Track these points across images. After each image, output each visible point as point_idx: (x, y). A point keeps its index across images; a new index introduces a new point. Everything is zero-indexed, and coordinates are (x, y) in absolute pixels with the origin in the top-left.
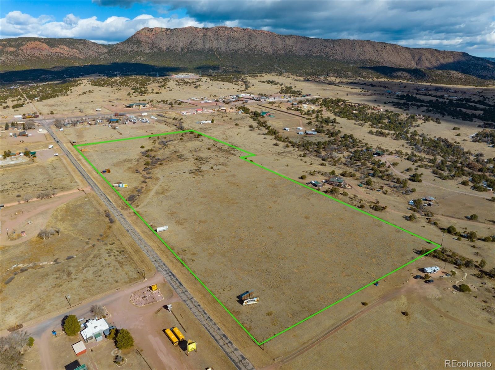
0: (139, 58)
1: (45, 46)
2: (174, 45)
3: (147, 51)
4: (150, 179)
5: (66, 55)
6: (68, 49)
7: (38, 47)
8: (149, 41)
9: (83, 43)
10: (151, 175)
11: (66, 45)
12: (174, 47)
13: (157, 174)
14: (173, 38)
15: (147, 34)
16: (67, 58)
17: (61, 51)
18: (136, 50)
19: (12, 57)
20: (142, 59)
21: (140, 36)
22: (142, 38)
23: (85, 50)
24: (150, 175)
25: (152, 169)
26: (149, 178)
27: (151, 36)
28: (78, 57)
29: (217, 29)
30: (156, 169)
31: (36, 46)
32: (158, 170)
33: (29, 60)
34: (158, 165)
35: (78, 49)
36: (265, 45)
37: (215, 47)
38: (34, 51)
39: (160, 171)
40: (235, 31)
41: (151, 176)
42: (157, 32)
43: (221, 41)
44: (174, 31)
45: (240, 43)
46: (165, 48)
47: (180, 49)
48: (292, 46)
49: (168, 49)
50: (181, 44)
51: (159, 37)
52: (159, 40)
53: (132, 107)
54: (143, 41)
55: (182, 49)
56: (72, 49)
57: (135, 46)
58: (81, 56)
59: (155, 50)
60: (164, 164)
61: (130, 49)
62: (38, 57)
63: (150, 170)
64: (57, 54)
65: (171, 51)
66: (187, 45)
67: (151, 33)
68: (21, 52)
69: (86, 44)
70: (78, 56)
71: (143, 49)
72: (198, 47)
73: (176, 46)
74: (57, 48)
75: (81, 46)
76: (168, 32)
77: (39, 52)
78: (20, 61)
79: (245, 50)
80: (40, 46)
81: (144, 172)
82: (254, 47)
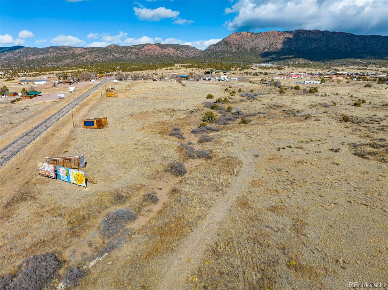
0: (227, 55)
1: (158, 48)
2: (257, 46)
3: (234, 51)
4: (201, 161)
5: (171, 55)
6: (174, 50)
7: (153, 48)
8: (236, 43)
9: (185, 47)
10: (212, 148)
11: (173, 48)
12: (257, 47)
13: (231, 144)
14: (257, 40)
15: (235, 38)
16: (172, 57)
17: (169, 52)
18: (225, 50)
19: (134, 55)
20: (229, 56)
21: (229, 39)
22: (231, 41)
23: (186, 52)
24: (208, 146)
25: (217, 131)
26: (201, 155)
27: (238, 39)
28: (180, 57)
29: (297, 32)
30: (229, 132)
31: (152, 48)
32: (237, 134)
33: (145, 58)
34: (236, 124)
35: (181, 51)
36: (343, 45)
37: (294, 47)
38: (150, 52)
39: (243, 138)
40: (314, 33)
41: (211, 151)
42: (244, 36)
43: (300, 42)
44: (259, 34)
45: (318, 43)
46: (249, 48)
47: (262, 49)
48: (372, 45)
49: (251, 49)
50: (263, 45)
51: (245, 39)
52: (245, 42)
53: (211, 74)
54: (232, 43)
55: (264, 49)
56: (177, 51)
57: (224, 47)
58: (183, 56)
59: (241, 50)
60: (253, 122)
61: (220, 49)
62: (152, 56)
63: (213, 134)
64: (165, 54)
65: (254, 50)
66: (268, 46)
67: (238, 37)
68: (141, 52)
69: (187, 48)
70: (180, 55)
71: (230, 49)
72: (279, 47)
73: (259, 47)
74: (166, 50)
75: (183, 49)
76: (253, 36)
77: (153, 52)
78: (139, 58)
79: (323, 49)
80: (154, 48)
81: (193, 135)
82: (332, 47)
